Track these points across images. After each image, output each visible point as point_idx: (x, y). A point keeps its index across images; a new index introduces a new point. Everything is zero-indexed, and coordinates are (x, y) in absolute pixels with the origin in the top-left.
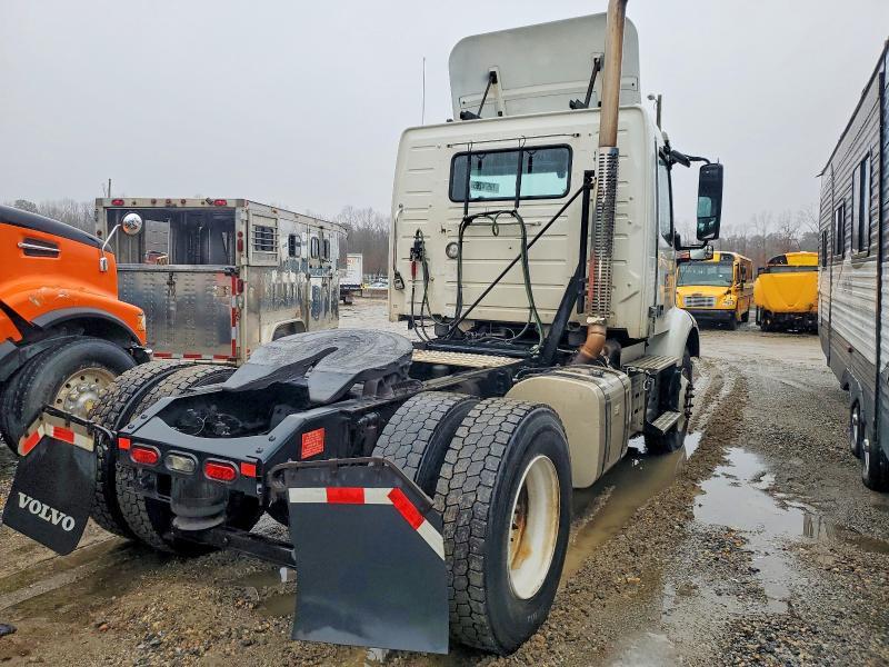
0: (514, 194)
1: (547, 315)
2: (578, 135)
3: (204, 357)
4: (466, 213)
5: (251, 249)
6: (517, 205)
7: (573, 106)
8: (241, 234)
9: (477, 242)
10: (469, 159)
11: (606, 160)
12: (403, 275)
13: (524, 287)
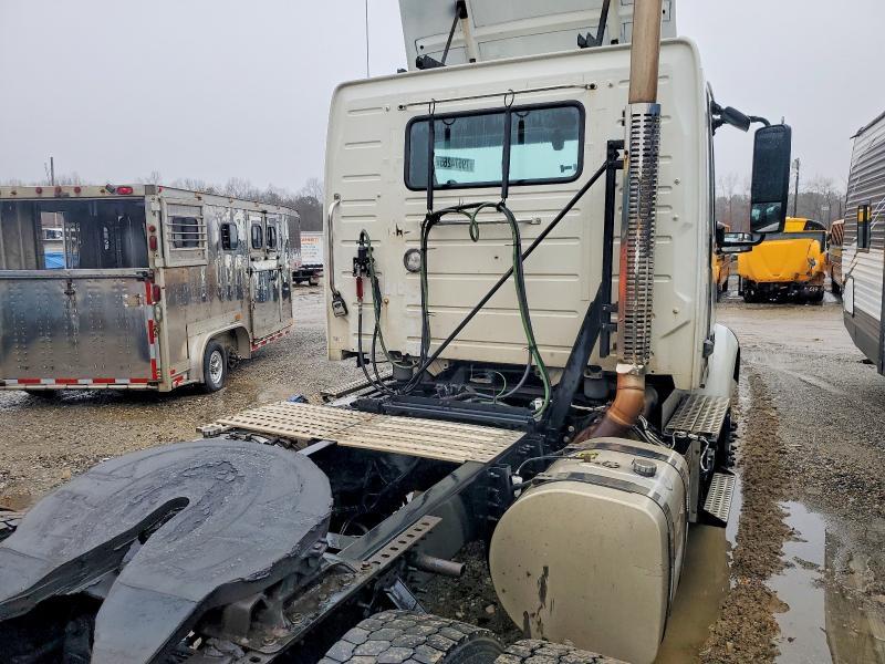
0: (499, 178)
1: (552, 354)
2: (592, 87)
3: (117, 381)
4: (430, 206)
5: (168, 246)
6: (505, 195)
7: (583, 43)
8: (153, 229)
9: (449, 250)
10: (432, 125)
11: (642, 124)
12: (344, 297)
13: (519, 314)
